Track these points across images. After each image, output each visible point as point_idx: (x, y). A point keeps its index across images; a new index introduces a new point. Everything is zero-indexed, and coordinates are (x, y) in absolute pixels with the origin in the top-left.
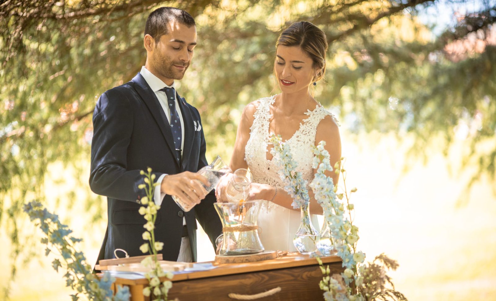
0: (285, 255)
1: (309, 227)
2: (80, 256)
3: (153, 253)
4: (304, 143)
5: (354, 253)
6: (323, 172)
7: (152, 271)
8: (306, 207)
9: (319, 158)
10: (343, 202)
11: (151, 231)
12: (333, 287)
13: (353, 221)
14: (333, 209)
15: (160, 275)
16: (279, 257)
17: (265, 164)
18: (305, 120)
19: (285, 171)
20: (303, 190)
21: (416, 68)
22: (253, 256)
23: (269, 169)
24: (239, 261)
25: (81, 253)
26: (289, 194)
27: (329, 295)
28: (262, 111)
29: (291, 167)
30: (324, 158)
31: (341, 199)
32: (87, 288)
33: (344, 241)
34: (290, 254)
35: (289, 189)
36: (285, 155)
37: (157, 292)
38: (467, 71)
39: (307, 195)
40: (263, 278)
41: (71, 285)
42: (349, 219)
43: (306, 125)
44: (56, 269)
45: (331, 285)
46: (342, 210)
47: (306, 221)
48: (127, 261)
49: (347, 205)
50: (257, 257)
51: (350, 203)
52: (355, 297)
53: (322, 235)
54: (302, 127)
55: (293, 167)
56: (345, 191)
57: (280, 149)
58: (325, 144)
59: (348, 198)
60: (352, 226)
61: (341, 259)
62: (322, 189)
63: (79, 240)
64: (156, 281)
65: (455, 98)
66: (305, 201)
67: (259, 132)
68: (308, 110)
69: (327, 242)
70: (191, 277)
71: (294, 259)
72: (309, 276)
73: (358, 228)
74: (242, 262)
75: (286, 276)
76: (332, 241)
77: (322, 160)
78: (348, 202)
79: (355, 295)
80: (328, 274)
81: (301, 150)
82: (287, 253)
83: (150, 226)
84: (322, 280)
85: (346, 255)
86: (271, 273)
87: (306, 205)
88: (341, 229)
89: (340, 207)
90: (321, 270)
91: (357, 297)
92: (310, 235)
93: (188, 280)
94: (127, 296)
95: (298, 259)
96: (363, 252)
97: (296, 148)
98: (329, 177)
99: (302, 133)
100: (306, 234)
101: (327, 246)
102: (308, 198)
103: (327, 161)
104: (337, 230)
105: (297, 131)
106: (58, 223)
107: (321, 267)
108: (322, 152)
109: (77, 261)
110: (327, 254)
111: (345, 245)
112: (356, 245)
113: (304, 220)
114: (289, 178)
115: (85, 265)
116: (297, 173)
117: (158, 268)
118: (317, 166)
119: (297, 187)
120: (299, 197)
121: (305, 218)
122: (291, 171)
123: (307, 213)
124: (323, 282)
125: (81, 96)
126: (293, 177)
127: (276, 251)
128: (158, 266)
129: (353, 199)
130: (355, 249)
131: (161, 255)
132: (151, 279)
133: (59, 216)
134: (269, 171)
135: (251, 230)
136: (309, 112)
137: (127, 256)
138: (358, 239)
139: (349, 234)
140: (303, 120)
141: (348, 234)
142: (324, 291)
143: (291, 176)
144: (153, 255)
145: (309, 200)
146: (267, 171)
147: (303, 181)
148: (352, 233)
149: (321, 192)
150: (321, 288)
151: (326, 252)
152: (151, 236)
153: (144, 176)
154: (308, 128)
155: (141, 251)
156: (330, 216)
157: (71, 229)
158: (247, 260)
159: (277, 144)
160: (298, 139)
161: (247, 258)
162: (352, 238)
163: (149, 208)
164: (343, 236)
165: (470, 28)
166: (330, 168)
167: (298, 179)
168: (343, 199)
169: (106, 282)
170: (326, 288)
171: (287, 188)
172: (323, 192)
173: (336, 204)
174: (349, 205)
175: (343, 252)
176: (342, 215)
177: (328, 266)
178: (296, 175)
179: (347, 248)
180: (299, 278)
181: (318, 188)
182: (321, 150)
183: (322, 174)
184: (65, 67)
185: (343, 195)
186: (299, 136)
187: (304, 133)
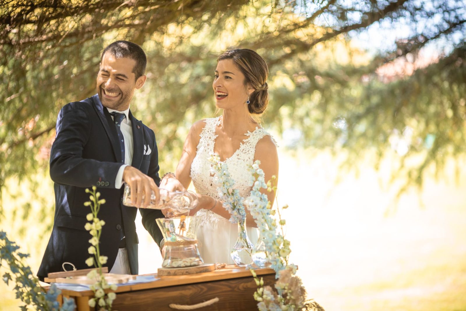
0: (223, 267)
1: (246, 241)
2: (28, 271)
3: (98, 267)
4: (244, 161)
5: (287, 265)
6: (259, 190)
7: (97, 283)
8: (243, 221)
9: (255, 176)
10: (275, 217)
11: (96, 245)
12: (266, 298)
13: (285, 236)
14: (266, 225)
15: (104, 287)
16: (218, 269)
17: (208, 180)
18: (245, 141)
19: (223, 189)
20: (240, 206)
21: (350, 89)
22: (193, 268)
23: (211, 185)
24: (180, 274)
25: (29, 268)
26: (226, 210)
27: (262, 306)
28: (208, 132)
29: (229, 185)
30: (259, 176)
31: (274, 215)
32: (35, 300)
33: (277, 254)
34: (228, 267)
35: (226, 205)
36: (223, 174)
37: (102, 302)
38: (397, 92)
39: (243, 211)
40: (202, 289)
41: (21, 297)
42: (281, 234)
43: (246, 144)
44: (7, 282)
45: (264, 296)
46: (274, 225)
47: (243, 235)
48: (73, 274)
49: (279, 220)
50: (197, 269)
51: (282, 219)
52: (287, 307)
53: (258, 248)
54: (242, 147)
55: (231, 185)
56: (277, 208)
57: (219, 168)
58: (260, 164)
59: (280, 214)
60: (284, 241)
61: (274, 271)
62: (256, 206)
63: (26, 256)
64: (101, 292)
65: (386, 117)
66: (242, 217)
67: (205, 150)
68: (248, 131)
69: (263, 255)
70: (134, 289)
71: (231, 271)
72: (245, 287)
73: (290, 242)
74: (183, 274)
75: (224, 288)
76: (266, 254)
77: (257, 178)
78: (280, 218)
79: (287, 305)
80: (262, 286)
81: (241, 167)
82: (225, 266)
83: (95, 241)
84: (256, 291)
85: (279, 267)
86: (209, 284)
87: (243, 220)
88: (274, 243)
89: (273, 222)
90: (255, 282)
91: (289, 307)
92: (247, 249)
93: (131, 292)
94: (74, 306)
95: (235, 271)
96: (295, 264)
97: (236, 165)
98: (264, 194)
99: (242, 152)
100: (243, 248)
101: (262, 259)
102: (244, 214)
103: (262, 179)
104: (270, 244)
105: (237, 150)
106: (7, 240)
107: (255, 279)
108: (257, 171)
109: (25, 275)
110: (262, 267)
111: (278, 258)
112: (288, 258)
113: (241, 235)
114: (226, 195)
115: (32, 279)
116: (235, 191)
117: (103, 281)
118: (252, 184)
119: (234, 203)
120: (236, 213)
121: (242, 233)
122: (229, 188)
123: (244, 228)
124: (257, 293)
125: (36, 116)
126: (231, 194)
127: (215, 264)
128: (103, 278)
129: (285, 215)
130: (287, 262)
131: (107, 268)
132: (96, 290)
133: (7, 233)
134: (212, 187)
135: (191, 244)
136: (249, 133)
137: (75, 269)
138: (290, 252)
139: (282, 248)
140: (243, 140)
141: (280, 248)
142: (258, 302)
143: (228, 193)
144: (99, 269)
145: (245, 216)
146: (210, 187)
147: (239, 198)
148: (284, 247)
149: (255, 209)
150: (255, 299)
151: (261, 264)
152: (96, 251)
153: (90, 194)
154: (248, 147)
155: (86, 265)
156: (264, 231)
157: (18, 245)
158: (187, 272)
159: (215, 163)
160: (239, 157)
161: (187, 271)
162: (284, 251)
163: (94, 224)
164: (276, 249)
165: (400, 52)
166: (265, 186)
167: (235, 196)
168: (275, 215)
169: (52, 294)
170: (259, 299)
171: (225, 205)
172: (256, 209)
173: (269, 220)
174: (281, 221)
175: (276, 265)
176: (274, 230)
177: (262, 278)
178: (233, 192)
179: (280, 260)
180: (236, 289)
181: (252, 205)
182: (256, 169)
183: (257, 191)
184: (21, 90)
185: (276, 211)
186: (240, 155)
187: (244, 152)
